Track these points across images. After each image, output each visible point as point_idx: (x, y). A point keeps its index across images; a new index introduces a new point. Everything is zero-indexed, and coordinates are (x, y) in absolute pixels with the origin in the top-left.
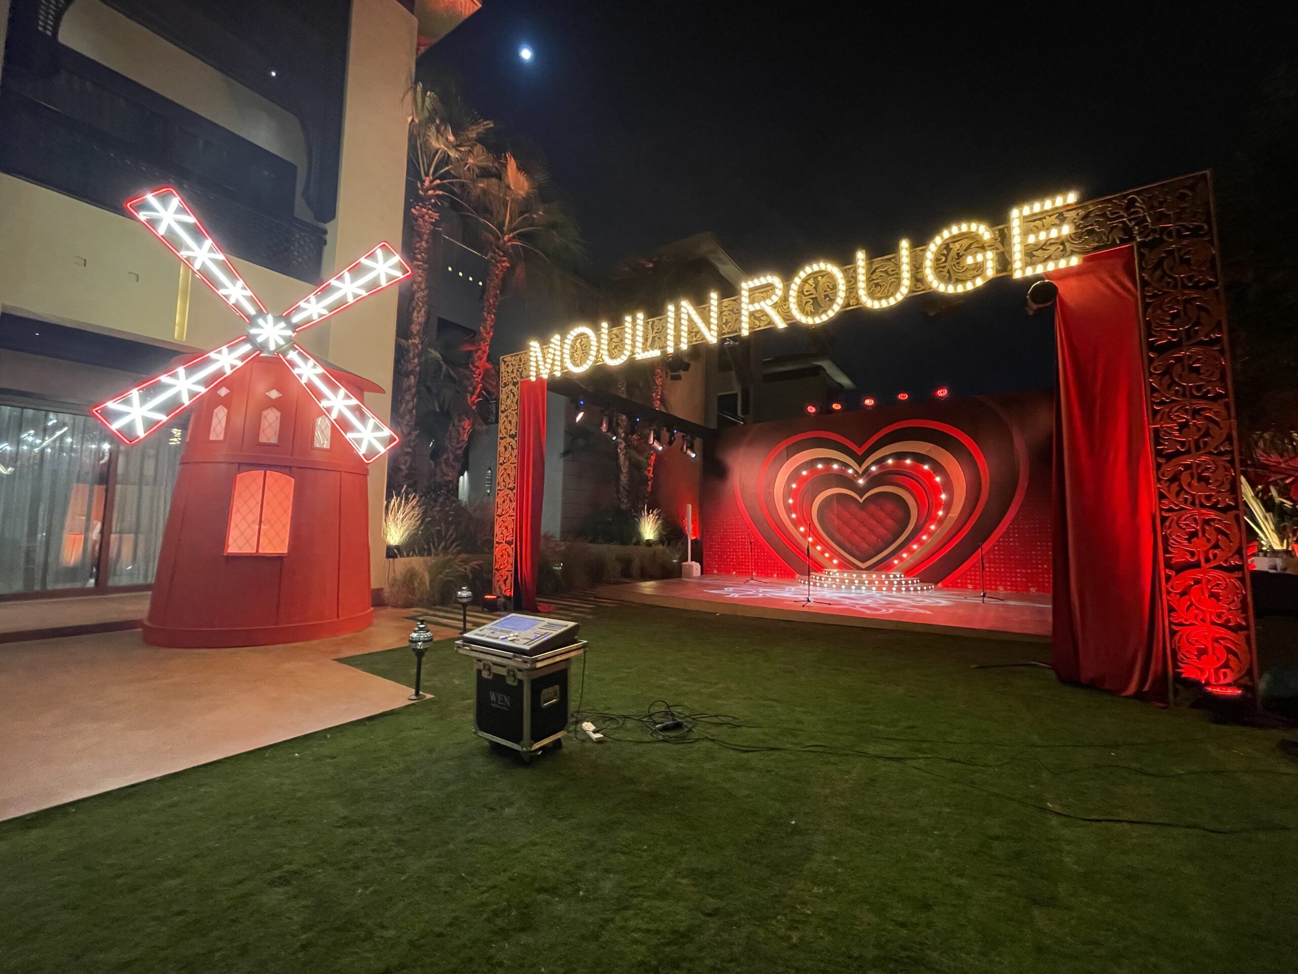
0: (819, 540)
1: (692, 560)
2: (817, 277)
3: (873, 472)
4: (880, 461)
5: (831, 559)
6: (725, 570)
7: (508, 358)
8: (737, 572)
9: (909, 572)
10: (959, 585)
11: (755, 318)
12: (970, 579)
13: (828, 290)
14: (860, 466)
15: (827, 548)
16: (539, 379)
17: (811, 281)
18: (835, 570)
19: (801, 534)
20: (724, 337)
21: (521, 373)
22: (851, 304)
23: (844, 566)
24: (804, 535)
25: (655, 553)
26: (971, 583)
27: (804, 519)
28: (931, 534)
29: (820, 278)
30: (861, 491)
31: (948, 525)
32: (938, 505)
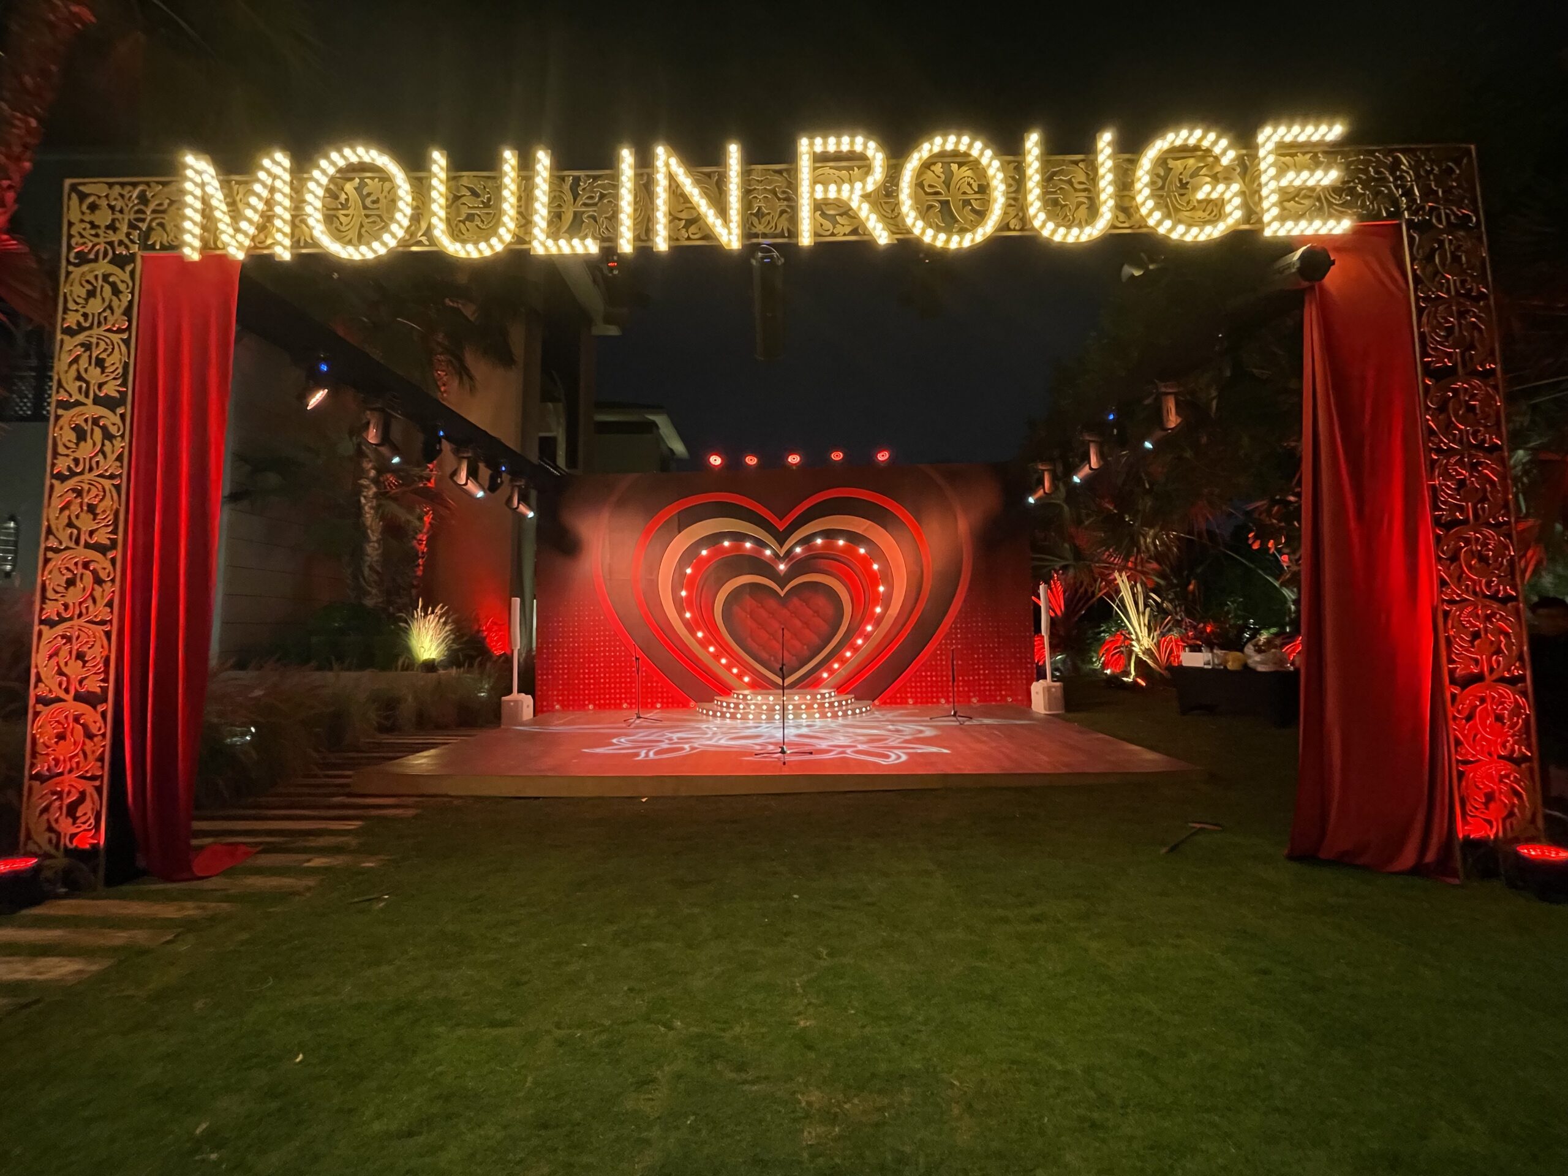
0: (724, 649)
1: (519, 691)
2: (949, 163)
3: (797, 555)
4: (806, 541)
5: (740, 676)
6: (574, 701)
7: (95, 187)
8: (595, 705)
9: (841, 689)
10: (899, 701)
11: (824, 215)
12: (911, 692)
13: (970, 191)
14: (781, 545)
15: (735, 660)
16: (214, 258)
17: (938, 168)
18: (746, 692)
19: (699, 641)
20: (755, 241)
21: (146, 235)
22: (1012, 227)
23: (759, 685)
24: (704, 644)
25: (439, 683)
26: (911, 697)
27: (704, 620)
28: (867, 637)
29: (954, 167)
30: (782, 580)
31: (886, 625)
32: (876, 599)
